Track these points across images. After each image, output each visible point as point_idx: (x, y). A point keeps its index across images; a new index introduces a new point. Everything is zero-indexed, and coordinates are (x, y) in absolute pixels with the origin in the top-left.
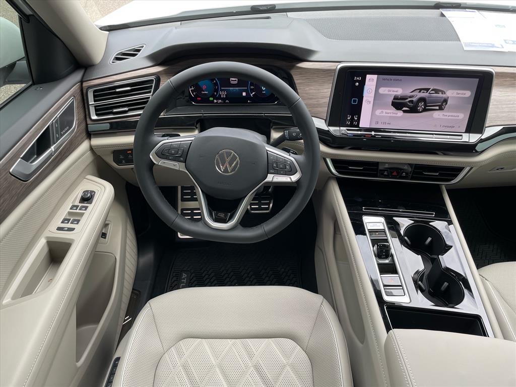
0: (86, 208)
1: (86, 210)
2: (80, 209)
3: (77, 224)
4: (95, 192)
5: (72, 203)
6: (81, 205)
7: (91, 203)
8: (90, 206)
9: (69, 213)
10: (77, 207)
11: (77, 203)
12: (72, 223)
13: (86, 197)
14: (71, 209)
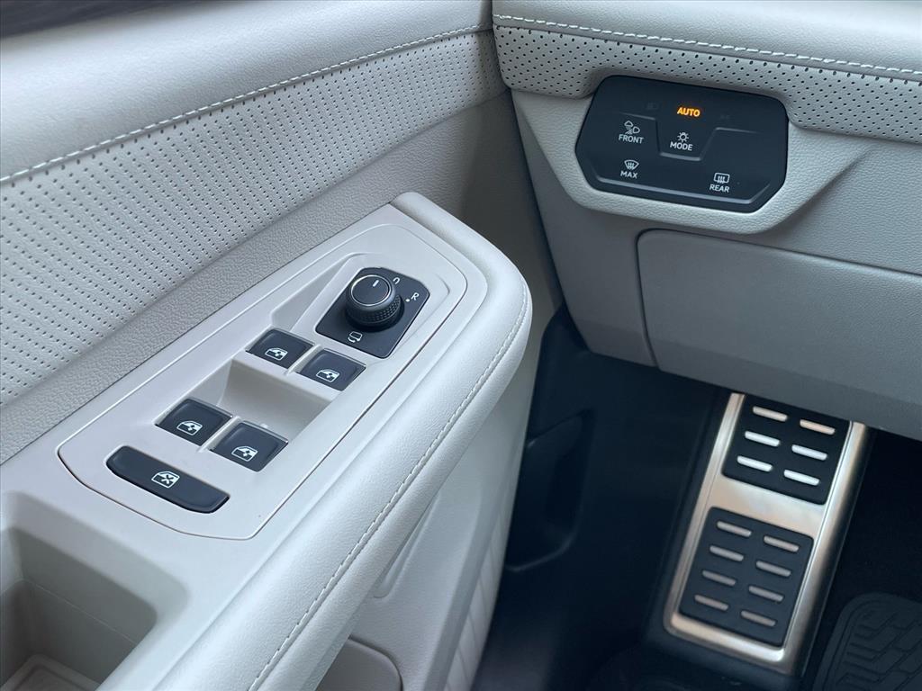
0: (349, 372)
1: (340, 385)
2: (308, 371)
3: (256, 465)
4: (425, 294)
5: (278, 315)
6: (322, 343)
7: (383, 352)
8: (377, 372)
9: (238, 376)
10: (296, 347)
11: (304, 326)
12: (223, 449)
13: (370, 306)
14: (258, 349)
